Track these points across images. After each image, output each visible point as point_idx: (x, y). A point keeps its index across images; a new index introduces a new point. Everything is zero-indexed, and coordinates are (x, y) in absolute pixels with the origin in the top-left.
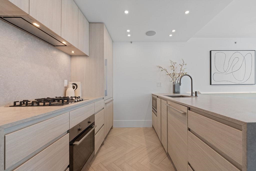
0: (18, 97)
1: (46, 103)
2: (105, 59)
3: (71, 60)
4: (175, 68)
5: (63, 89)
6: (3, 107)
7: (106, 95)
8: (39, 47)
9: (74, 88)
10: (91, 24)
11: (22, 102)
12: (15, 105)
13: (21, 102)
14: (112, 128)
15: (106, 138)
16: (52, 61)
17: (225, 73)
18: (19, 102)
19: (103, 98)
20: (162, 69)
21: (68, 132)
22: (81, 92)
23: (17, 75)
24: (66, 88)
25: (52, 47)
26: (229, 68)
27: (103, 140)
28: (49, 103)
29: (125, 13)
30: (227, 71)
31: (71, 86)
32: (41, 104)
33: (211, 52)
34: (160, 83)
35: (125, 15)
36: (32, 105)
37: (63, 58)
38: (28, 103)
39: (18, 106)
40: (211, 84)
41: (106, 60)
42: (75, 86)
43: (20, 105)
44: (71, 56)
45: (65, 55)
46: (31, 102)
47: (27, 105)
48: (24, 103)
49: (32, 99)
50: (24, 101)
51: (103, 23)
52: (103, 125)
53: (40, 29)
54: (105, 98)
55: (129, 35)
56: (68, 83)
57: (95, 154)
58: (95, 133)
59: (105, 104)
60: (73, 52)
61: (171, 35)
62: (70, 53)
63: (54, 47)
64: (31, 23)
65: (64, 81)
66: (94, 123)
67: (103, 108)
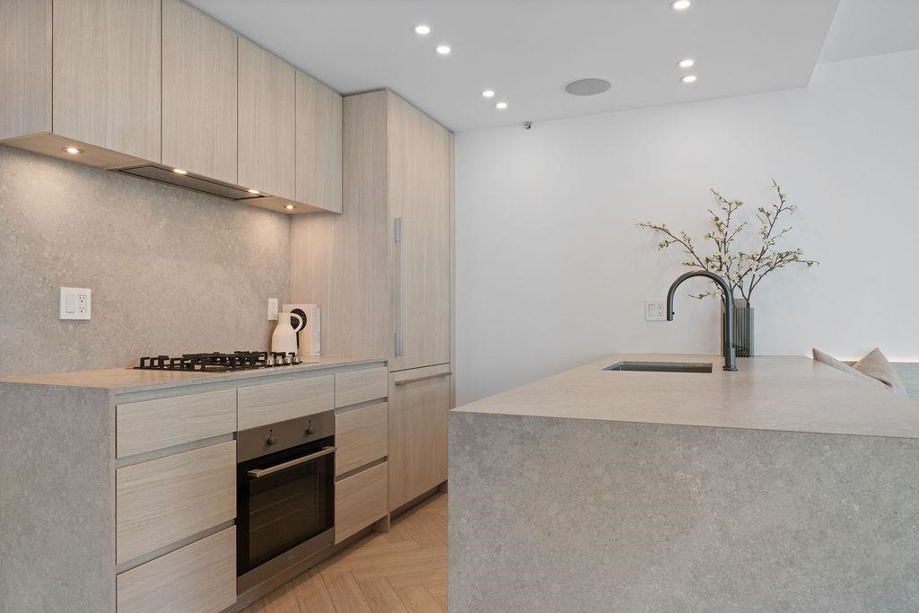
0: (150, 347)
2: (395, 220)
4: (731, 231)
5: (263, 329)
6: (123, 369)
7: (398, 352)
8: (196, 213)
9: (294, 323)
10: (347, 98)
11: (156, 359)
12: (142, 367)
13: (153, 360)
14: (440, 490)
16: (230, 247)
18: (151, 360)
19: (386, 363)
20: (668, 239)
21: (235, 435)
22: (318, 337)
24: (274, 324)
25: (231, 202)
27: (384, 513)
29: (437, 53)
31: (286, 318)
32: (198, 367)
34: (662, 306)
35: (441, 58)
36: (171, 366)
37: (265, 230)
38: (166, 362)
39: (146, 368)
41: (398, 222)
42: (299, 319)
43: (151, 367)
44: (290, 217)
45: (270, 218)
47: (161, 367)
49: (176, 353)
50: (159, 359)
51: (384, 89)
52: (385, 459)
53: (189, 175)
54: (394, 364)
55: (502, 106)
56: (280, 310)
57: (336, 543)
58: (337, 473)
59: (392, 386)
60: (290, 207)
61: (690, 79)
62: (281, 209)
63: (236, 203)
64: (169, 170)
65: (266, 304)
66: (330, 441)
67: (385, 399)
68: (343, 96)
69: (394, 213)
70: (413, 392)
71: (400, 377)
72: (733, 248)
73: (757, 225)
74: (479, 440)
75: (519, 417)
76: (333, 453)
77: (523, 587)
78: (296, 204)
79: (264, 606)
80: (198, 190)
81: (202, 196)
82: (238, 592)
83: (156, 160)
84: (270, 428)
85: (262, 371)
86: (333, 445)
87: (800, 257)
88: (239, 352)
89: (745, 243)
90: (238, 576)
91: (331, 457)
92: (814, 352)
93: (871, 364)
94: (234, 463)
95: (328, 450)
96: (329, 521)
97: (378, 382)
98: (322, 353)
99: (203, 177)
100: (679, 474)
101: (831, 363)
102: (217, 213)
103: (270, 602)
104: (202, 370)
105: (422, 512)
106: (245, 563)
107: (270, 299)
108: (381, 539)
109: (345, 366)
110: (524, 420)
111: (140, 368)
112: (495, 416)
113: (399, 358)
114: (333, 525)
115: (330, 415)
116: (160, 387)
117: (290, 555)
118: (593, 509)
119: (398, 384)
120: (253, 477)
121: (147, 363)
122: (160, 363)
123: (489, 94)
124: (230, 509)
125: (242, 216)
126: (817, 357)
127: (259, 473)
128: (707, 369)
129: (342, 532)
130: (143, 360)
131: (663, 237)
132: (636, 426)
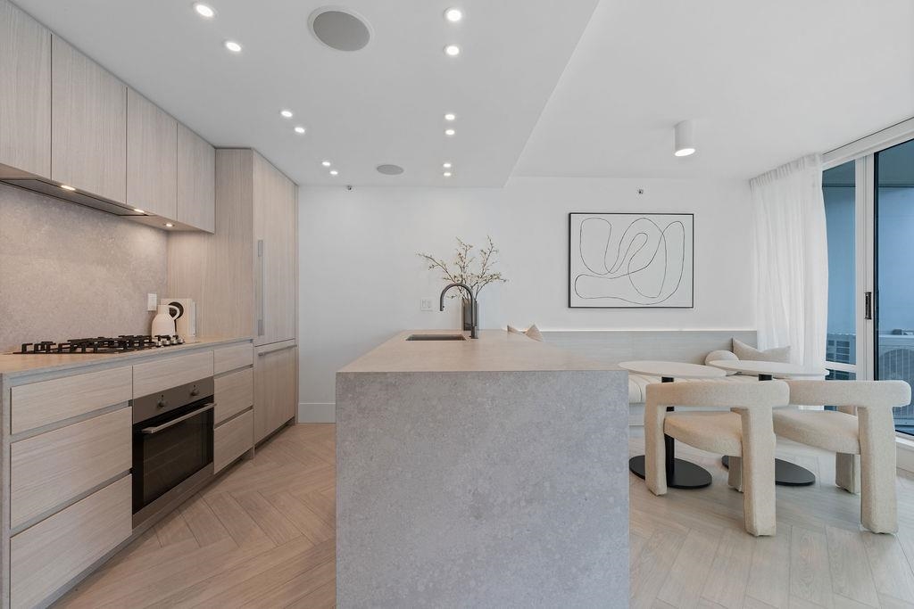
0: (30, 335)
1: (88, 350)
2: (259, 241)
3: (168, 241)
4: (467, 261)
5: (144, 317)
6: (1, 354)
7: (261, 333)
9: (173, 313)
11: (39, 345)
12: (24, 351)
13: (36, 346)
14: (290, 424)
15: (260, 446)
17: (609, 275)
18: (33, 346)
19: (251, 341)
20: (434, 263)
21: (130, 403)
22: (194, 323)
23: (29, 289)
24: (153, 314)
25: (114, 217)
26: (619, 262)
27: (251, 445)
28: (92, 349)
29: (295, 131)
30: (615, 269)
31: (165, 309)
32: (79, 350)
33: (570, 215)
34: (429, 302)
35: (298, 135)
36: (60, 350)
37: (145, 242)
38: (52, 347)
39: (29, 353)
40: (569, 306)
41: (261, 243)
42: (176, 310)
43: (36, 351)
44: (168, 233)
46: (57, 346)
47: (48, 351)
48: (43, 348)
49: (60, 338)
50: (43, 344)
51: (250, 149)
52: (251, 408)
53: (78, 192)
54: (258, 341)
55: (334, 173)
56: (159, 303)
57: (215, 473)
58: (216, 422)
59: (256, 356)
60: (169, 225)
61: (447, 174)
62: (163, 227)
63: (118, 218)
64: (57, 185)
65: (146, 298)
66: (210, 399)
67: (251, 366)
68: (216, 148)
69: (257, 237)
70: (271, 359)
71: (261, 350)
72: (468, 270)
73: (480, 259)
74: (358, 389)
75: (385, 373)
76: (213, 408)
77: (387, 479)
78: (175, 223)
79: (155, 532)
80: (81, 204)
81: (85, 209)
82: (134, 525)
83: (45, 175)
84: (162, 394)
85: (154, 350)
86: (212, 402)
87: (501, 277)
88: (123, 336)
89: (474, 269)
90: (133, 514)
91: (211, 411)
92: (508, 327)
93: (532, 332)
94: (130, 425)
95: (209, 406)
96: (209, 458)
97: (246, 354)
98: (197, 334)
99: (93, 195)
100: (479, 399)
101: (515, 332)
102: (100, 224)
103: (161, 528)
104: (94, 352)
105: (276, 441)
106: (139, 503)
107: (149, 295)
108: (249, 464)
109: (221, 344)
110: (388, 375)
111: (22, 353)
112: (368, 374)
113: (261, 337)
114: (212, 460)
115: (209, 382)
116: (58, 369)
117: (178, 489)
118: (431, 425)
119: (260, 355)
120: (148, 434)
121: (29, 348)
122: (45, 348)
123: (326, 164)
124: (127, 461)
125: (122, 228)
126: (509, 329)
127: (153, 430)
128: (460, 338)
129: (218, 465)
130: (24, 346)
131: (431, 263)
132: (456, 373)
